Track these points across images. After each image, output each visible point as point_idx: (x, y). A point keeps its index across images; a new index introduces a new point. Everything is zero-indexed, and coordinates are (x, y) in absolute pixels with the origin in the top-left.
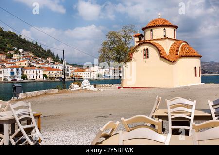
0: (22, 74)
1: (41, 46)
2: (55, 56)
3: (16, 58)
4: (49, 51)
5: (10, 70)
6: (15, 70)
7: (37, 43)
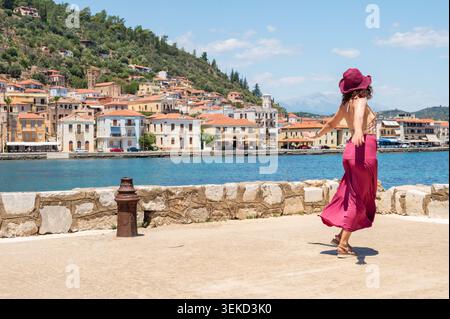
0: (143, 134)
1: (214, 63)
2: (251, 89)
3: (144, 92)
4: (235, 77)
5: (109, 122)
6: (122, 123)
7: (205, 55)
